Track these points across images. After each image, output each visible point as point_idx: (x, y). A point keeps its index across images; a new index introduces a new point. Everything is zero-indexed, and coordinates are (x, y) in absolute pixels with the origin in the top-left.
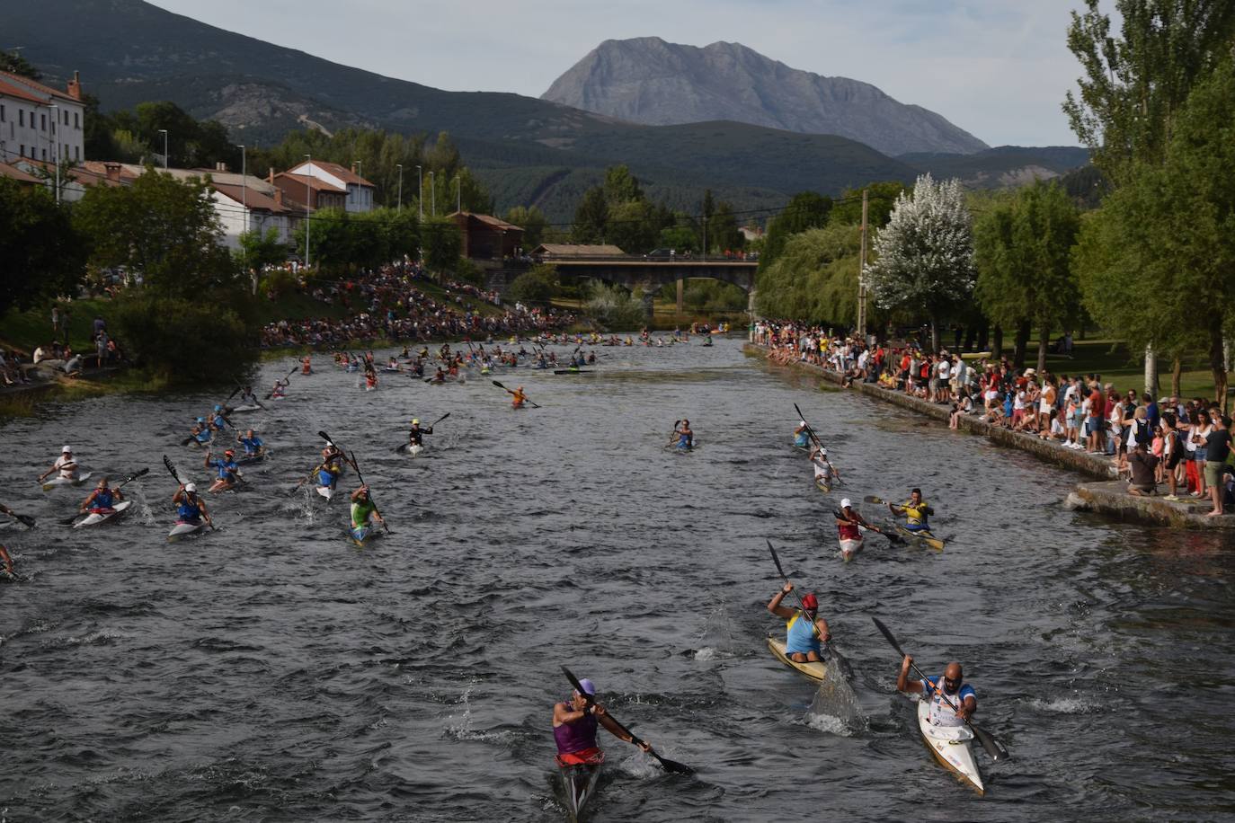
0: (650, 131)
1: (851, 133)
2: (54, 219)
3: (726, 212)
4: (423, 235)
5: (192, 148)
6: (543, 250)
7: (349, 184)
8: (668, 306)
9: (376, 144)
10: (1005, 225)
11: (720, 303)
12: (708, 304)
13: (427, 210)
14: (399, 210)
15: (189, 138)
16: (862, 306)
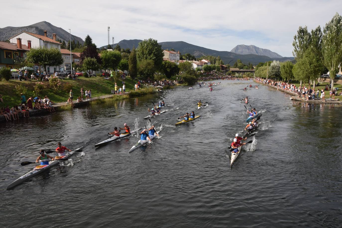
0: (243, 55)
1: (266, 55)
2: (176, 66)
3: (252, 65)
4: (216, 67)
5: (191, 58)
6: (230, 69)
7: (208, 62)
8: (244, 75)
9: (211, 57)
10: (284, 66)
12: (249, 75)
13: (217, 65)
14: (213, 65)
15: (191, 57)
16: (267, 75)
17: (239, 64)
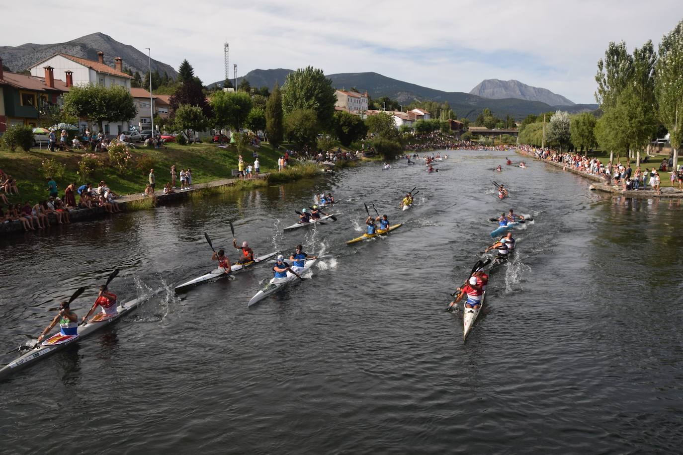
0: (494, 101)
1: (542, 100)
2: (361, 123)
3: (512, 119)
4: (441, 125)
5: (390, 106)
6: (469, 128)
7: (425, 114)
8: (498, 141)
9: (431, 105)
10: (578, 122)
11: (510, 140)
12: (507, 141)
13: (442, 119)
14: (436, 119)
15: (390, 104)
16: (543, 141)
17: (487, 119)
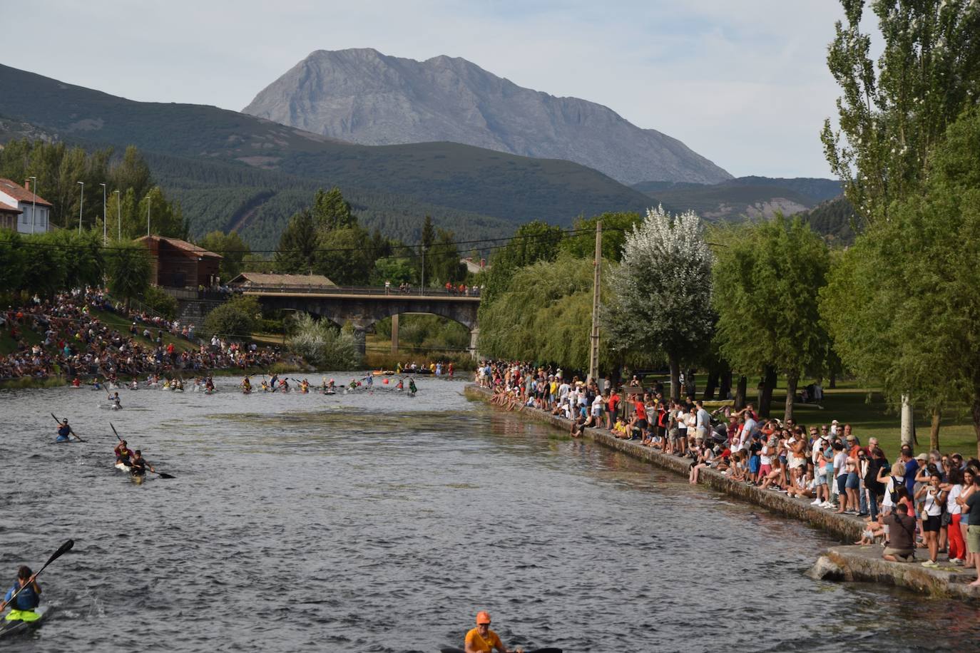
0: (365, 152)
1: (582, 157)
3: (447, 242)
4: (106, 259)
6: (243, 280)
7: (22, 202)
8: (382, 344)
9: (54, 160)
10: (746, 263)
11: (439, 341)
12: (427, 342)
13: (111, 234)
14: (80, 231)
16: (594, 347)
